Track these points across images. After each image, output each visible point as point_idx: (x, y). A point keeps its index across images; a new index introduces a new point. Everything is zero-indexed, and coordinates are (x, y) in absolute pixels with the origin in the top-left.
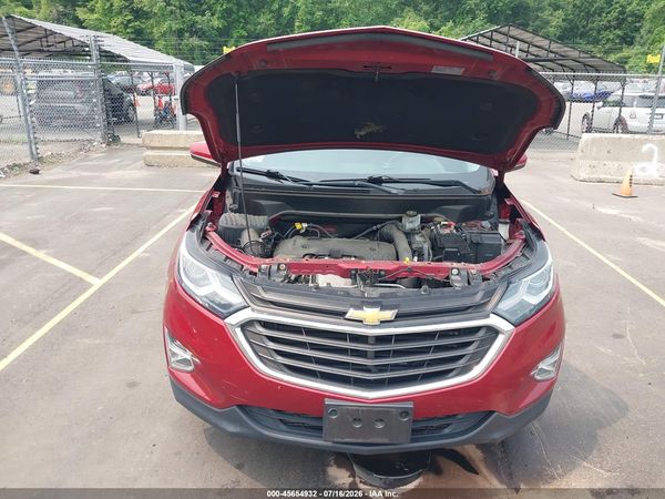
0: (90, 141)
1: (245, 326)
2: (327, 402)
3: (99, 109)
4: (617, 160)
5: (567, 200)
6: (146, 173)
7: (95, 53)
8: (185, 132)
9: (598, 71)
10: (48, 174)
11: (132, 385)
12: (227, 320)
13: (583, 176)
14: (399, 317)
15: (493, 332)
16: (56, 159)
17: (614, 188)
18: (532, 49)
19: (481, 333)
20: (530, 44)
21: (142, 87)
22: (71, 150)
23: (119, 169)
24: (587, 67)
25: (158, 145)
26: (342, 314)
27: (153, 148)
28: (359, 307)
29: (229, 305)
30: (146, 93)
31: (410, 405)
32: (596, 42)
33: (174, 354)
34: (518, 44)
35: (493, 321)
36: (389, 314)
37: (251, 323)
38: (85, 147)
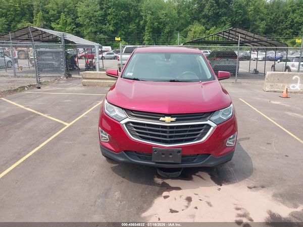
0: (60, 77)
1: (127, 124)
2: (153, 148)
3: (63, 63)
4: (282, 83)
5: (259, 99)
6: (83, 88)
7: (63, 41)
8: (99, 72)
9: (276, 46)
10: (43, 89)
11: (84, 155)
12: (121, 122)
13: (267, 89)
14: (177, 120)
15: (209, 126)
16: (46, 83)
17: (279, 94)
18: (247, 37)
19: (205, 126)
20: (246, 35)
21: (79, 55)
22: (52, 80)
23: (72, 87)
24: (271, 44)
25: (88, 77)
26: (158, 119)
27: (86, 79)
28: (164, 117)
29: (122, 117)
30: (81, 58)
31: (180, 149)
32: (281, 34)
33: (102, 137)
34: (240, 35)
35: (209, 122)
36: (174, 119)
37: (129, 122)
38: (58, 79)
